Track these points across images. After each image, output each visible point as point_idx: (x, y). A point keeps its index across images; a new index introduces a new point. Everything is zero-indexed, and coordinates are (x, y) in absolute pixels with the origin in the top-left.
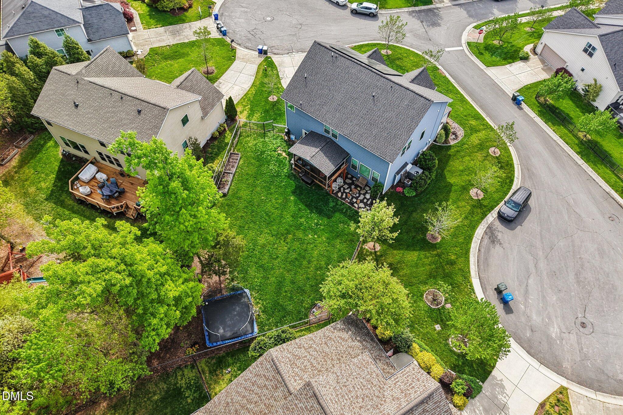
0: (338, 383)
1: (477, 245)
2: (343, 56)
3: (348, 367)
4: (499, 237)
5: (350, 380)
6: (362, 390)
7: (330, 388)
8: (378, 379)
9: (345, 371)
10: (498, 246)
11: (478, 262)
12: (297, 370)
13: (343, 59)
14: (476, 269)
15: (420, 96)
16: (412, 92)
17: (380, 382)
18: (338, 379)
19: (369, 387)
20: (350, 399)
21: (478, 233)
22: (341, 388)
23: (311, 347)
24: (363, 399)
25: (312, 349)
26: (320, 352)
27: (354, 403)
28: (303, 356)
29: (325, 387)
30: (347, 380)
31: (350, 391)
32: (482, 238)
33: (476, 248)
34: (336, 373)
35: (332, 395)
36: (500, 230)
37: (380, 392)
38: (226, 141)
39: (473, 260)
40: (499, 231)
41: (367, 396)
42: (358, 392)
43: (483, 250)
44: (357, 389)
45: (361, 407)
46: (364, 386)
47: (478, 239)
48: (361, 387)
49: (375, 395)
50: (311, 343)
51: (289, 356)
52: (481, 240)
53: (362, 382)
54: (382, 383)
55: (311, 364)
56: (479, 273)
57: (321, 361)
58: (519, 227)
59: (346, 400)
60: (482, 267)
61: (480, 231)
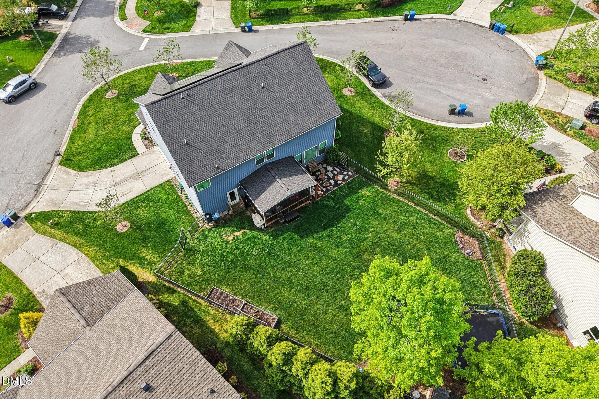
2: (192, 88)
4: (398, 95)
11: (422, 116)
13: (196, 89)
15: (293, 47)
16: (284, 50)
36: (391, 92)
38: (177, 304)
56: (433, 119)
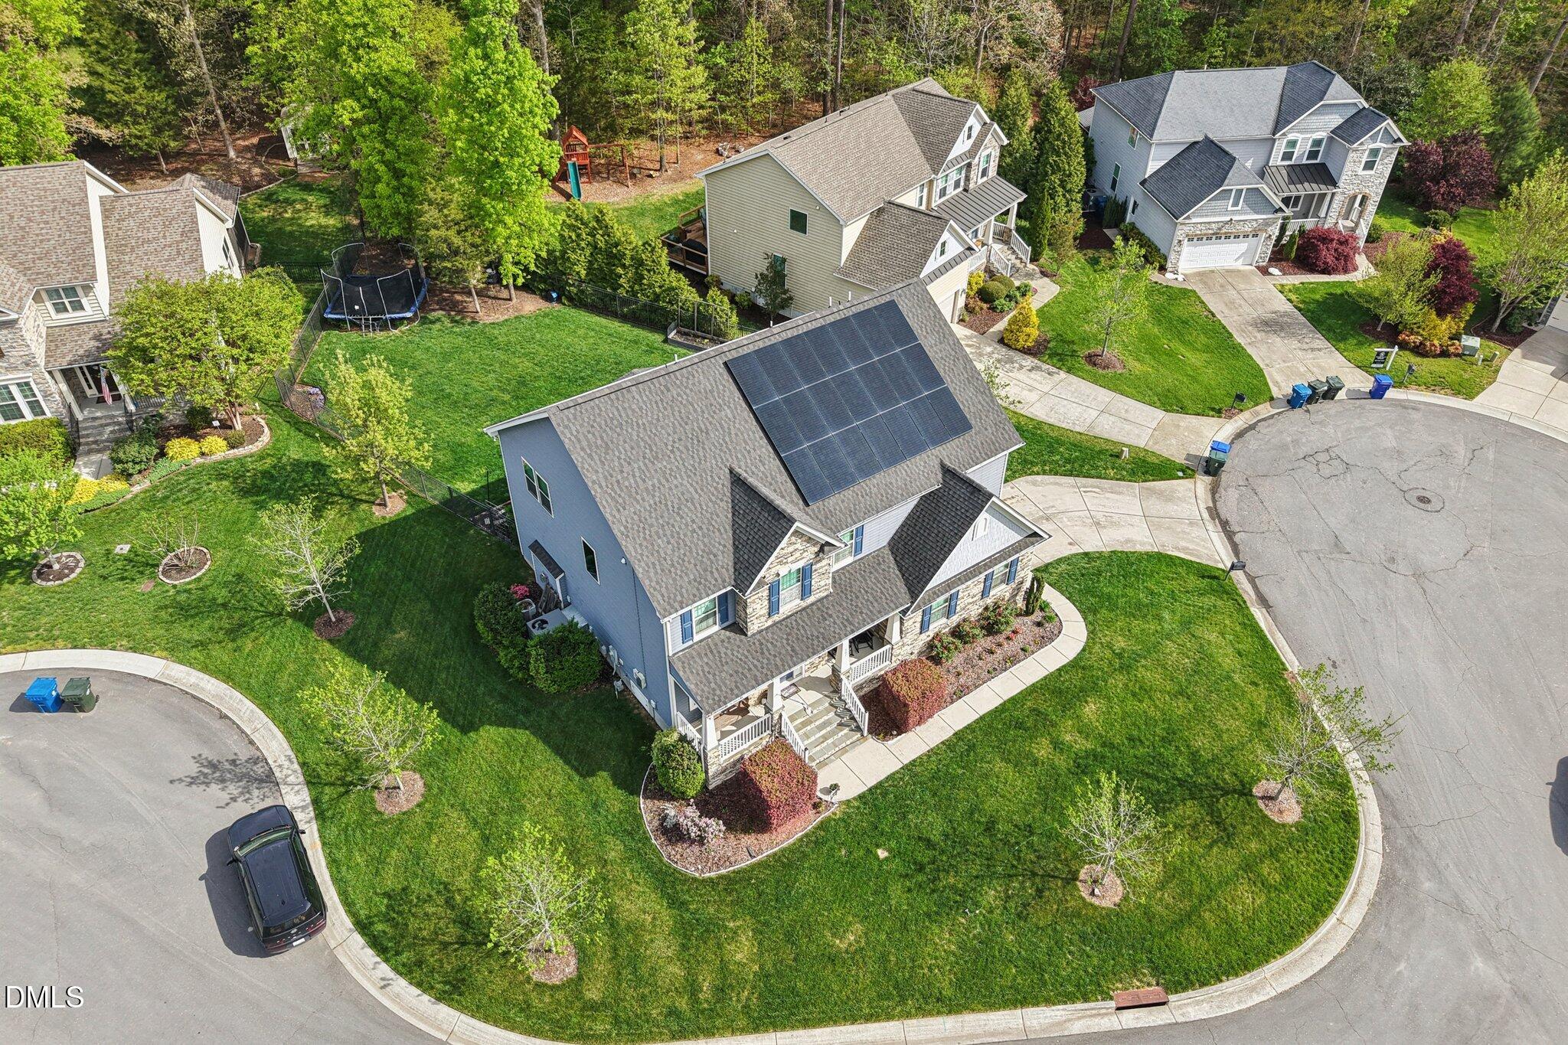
0: (64, 200)
1: (241, 718)
3: (83, 229)
4: (215, 788)
5: (61, 223)
6: (37, 235)
7: (60, 184)
8: (42, 273)
9: (79, 222)
10: (193, 769)
11: (194, 697)
12: (146, 214)
14: (183, 684)
17: (38, 274)
18: (69, 203)
19: (37, 249)
20: (32, 207)
21: (274, 737)
22: (53, 202)
23: (178, 253)
24: (22, 228)
25: (174, 252)
26: (166, 266)
27: (22, 210)
28: (167, 234)
29: (65, 178)
30: (62, 218)
31: (43, 213)
32: (252, 742)
33: (237, 711)
34: (80, 204)
35: (49, 182)
36: (233, 804)
37: (20, 263)
39: (209, 687)
40: (234, 799)
41: (23, 237)
42: (35, 226)
43: (217, 725)
44: (42, 226)
45: (12, 217)
46: (41, 241)
47: (256, 730)
48: (42, 234)
49: (20, 252)
50: (187, 256)
51: (174, 211)
52: (247, 735)
53: (49, 240)
54: (34, 277)
55: (149, 241)
56: (165, 684)
57: (148, 259)
58: (204, 868)
59: (33, 201)
60: (175, 700)
61: (276, 747)
